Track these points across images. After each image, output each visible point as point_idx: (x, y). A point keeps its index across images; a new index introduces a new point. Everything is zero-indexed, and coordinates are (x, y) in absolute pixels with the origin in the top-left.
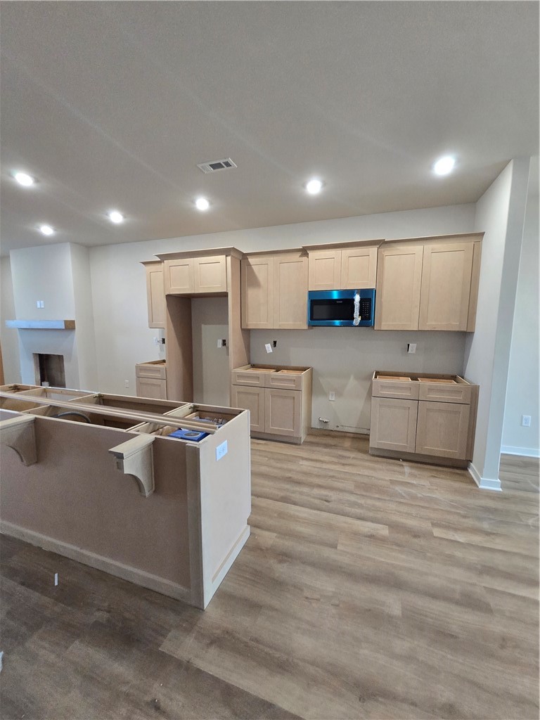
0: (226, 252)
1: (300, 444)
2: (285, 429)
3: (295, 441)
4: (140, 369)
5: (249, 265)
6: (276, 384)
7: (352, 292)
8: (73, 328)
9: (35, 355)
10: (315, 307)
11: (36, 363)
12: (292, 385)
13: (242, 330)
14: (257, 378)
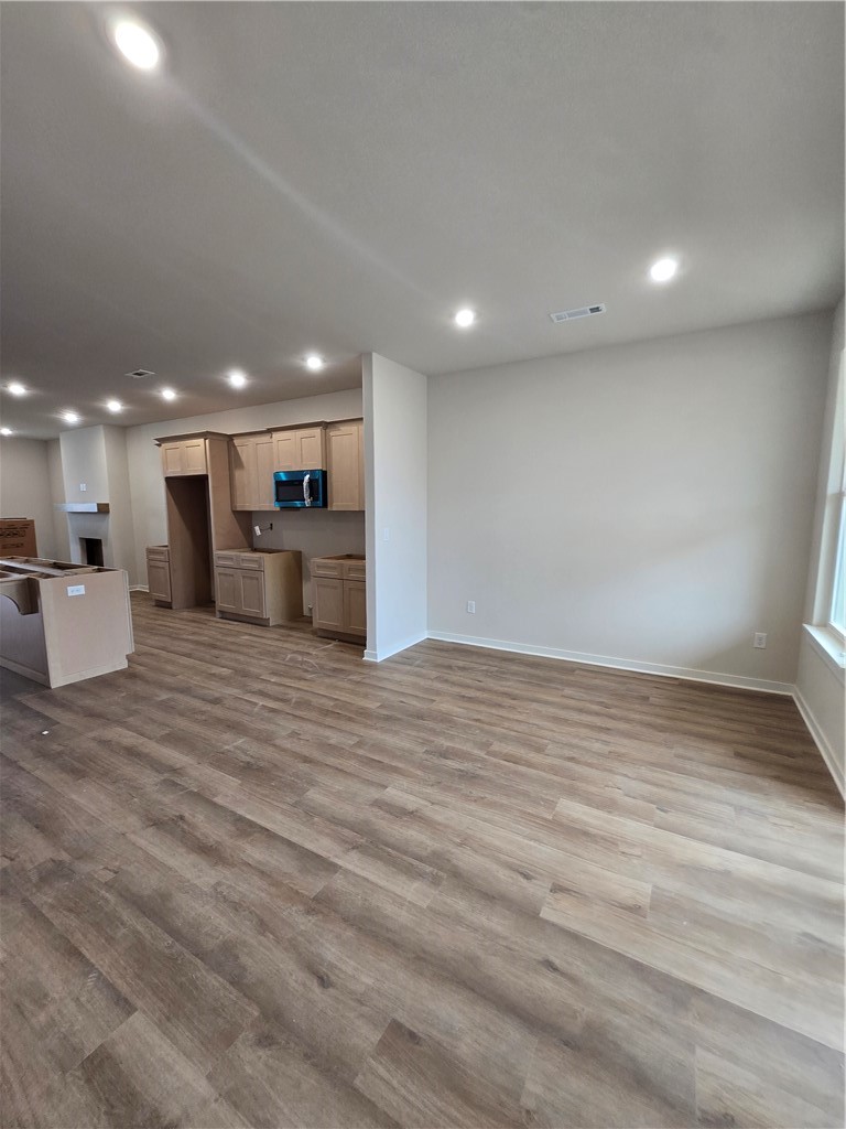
0: (204, 435)
1: (268, 626)
2: (252, 611)
3: (262, 623)
4: (150, 551)
5: (234, 446)
6: (245, 565)
7: (302, 473)
8: (107, 512)
9: (81, 539)
10: (280, 488)
11: (82, 548)
12: (254, 566)
13: (234, 512)
14: (231, 559)
